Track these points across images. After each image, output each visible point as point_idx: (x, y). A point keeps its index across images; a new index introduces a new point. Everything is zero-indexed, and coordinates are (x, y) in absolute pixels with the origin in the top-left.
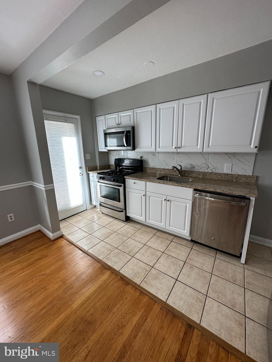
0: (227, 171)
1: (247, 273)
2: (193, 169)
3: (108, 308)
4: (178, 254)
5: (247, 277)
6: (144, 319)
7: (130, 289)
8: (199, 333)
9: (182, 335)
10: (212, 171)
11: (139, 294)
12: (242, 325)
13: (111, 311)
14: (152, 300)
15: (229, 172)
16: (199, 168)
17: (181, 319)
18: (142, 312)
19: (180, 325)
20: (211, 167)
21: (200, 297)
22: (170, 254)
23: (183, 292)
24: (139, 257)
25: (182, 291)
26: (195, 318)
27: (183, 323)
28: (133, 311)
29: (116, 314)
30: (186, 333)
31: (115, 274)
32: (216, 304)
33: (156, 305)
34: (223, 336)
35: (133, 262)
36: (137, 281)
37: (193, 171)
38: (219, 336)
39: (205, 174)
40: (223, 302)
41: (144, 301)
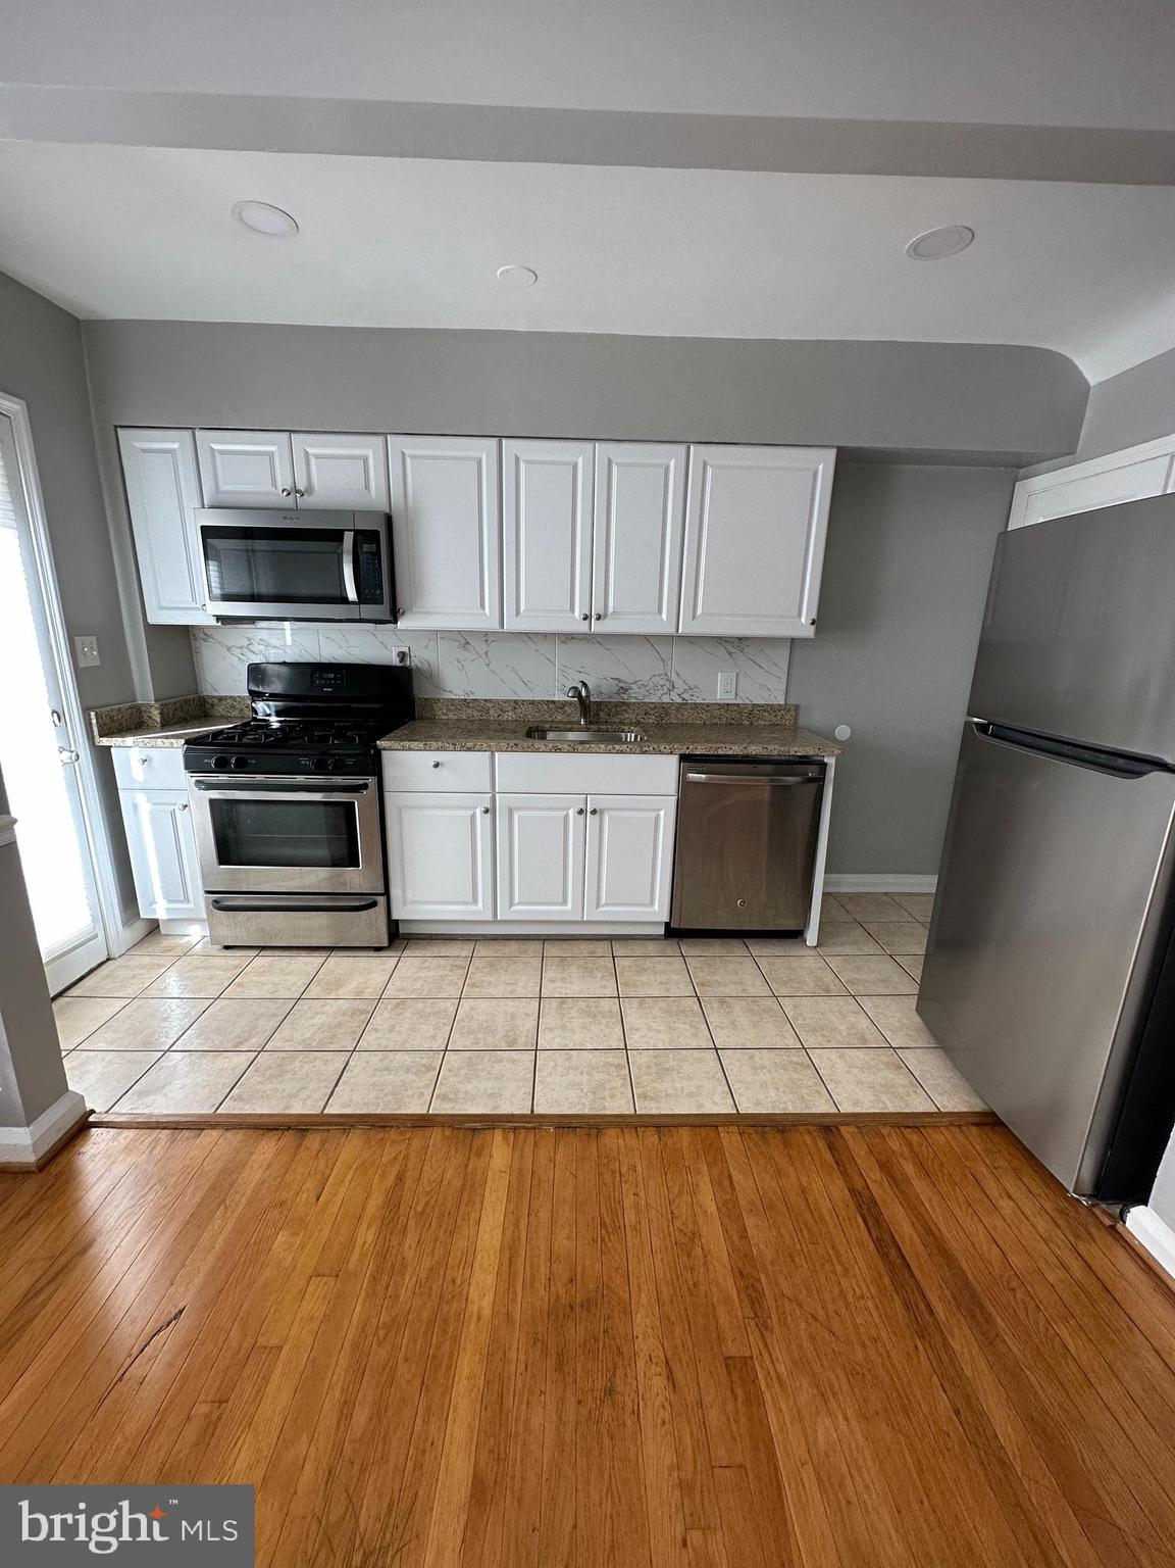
0: (725, 696)
1: (834, 962)
2: (625, 696)
3: (606, 1227)
4: (662, 983)
5: (839, 972)
6: (726, 1183)
7: (620, 1140)
8: (852, 1129)
9: (828, 1156)
10: (684, 699)
11: (656, 1136)
12: (900, 1067)
13: (623, 1229)
14: (703, 1130)
15: (730, 698)
16: (643, 691)
17: (801, 1128)
18: (706, 1173)
19: (808, 1140)
20: (680, 687)
21: (795, 1059)
22: (641, 993)
23: (755, 1068)
24: (557, 1040)
25: (752, 1068)
26: (822, 1106)
27: (810, 1133)
28: (681, 1186)
29: (644, 1224)
30: (832, 1148)
31: (528, 1128)
32: (834, 1055)
33: (722, 1135)
34: (892, 1107)
35: (552, 1064)
36: (619, 1106)
37: (624, 704)
38: (886, 1111)
39: (663, 709)
40: (841, 1043)
41: (685, 1144)
